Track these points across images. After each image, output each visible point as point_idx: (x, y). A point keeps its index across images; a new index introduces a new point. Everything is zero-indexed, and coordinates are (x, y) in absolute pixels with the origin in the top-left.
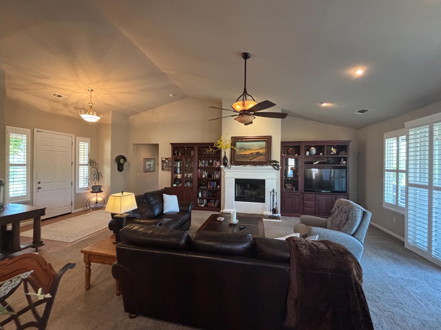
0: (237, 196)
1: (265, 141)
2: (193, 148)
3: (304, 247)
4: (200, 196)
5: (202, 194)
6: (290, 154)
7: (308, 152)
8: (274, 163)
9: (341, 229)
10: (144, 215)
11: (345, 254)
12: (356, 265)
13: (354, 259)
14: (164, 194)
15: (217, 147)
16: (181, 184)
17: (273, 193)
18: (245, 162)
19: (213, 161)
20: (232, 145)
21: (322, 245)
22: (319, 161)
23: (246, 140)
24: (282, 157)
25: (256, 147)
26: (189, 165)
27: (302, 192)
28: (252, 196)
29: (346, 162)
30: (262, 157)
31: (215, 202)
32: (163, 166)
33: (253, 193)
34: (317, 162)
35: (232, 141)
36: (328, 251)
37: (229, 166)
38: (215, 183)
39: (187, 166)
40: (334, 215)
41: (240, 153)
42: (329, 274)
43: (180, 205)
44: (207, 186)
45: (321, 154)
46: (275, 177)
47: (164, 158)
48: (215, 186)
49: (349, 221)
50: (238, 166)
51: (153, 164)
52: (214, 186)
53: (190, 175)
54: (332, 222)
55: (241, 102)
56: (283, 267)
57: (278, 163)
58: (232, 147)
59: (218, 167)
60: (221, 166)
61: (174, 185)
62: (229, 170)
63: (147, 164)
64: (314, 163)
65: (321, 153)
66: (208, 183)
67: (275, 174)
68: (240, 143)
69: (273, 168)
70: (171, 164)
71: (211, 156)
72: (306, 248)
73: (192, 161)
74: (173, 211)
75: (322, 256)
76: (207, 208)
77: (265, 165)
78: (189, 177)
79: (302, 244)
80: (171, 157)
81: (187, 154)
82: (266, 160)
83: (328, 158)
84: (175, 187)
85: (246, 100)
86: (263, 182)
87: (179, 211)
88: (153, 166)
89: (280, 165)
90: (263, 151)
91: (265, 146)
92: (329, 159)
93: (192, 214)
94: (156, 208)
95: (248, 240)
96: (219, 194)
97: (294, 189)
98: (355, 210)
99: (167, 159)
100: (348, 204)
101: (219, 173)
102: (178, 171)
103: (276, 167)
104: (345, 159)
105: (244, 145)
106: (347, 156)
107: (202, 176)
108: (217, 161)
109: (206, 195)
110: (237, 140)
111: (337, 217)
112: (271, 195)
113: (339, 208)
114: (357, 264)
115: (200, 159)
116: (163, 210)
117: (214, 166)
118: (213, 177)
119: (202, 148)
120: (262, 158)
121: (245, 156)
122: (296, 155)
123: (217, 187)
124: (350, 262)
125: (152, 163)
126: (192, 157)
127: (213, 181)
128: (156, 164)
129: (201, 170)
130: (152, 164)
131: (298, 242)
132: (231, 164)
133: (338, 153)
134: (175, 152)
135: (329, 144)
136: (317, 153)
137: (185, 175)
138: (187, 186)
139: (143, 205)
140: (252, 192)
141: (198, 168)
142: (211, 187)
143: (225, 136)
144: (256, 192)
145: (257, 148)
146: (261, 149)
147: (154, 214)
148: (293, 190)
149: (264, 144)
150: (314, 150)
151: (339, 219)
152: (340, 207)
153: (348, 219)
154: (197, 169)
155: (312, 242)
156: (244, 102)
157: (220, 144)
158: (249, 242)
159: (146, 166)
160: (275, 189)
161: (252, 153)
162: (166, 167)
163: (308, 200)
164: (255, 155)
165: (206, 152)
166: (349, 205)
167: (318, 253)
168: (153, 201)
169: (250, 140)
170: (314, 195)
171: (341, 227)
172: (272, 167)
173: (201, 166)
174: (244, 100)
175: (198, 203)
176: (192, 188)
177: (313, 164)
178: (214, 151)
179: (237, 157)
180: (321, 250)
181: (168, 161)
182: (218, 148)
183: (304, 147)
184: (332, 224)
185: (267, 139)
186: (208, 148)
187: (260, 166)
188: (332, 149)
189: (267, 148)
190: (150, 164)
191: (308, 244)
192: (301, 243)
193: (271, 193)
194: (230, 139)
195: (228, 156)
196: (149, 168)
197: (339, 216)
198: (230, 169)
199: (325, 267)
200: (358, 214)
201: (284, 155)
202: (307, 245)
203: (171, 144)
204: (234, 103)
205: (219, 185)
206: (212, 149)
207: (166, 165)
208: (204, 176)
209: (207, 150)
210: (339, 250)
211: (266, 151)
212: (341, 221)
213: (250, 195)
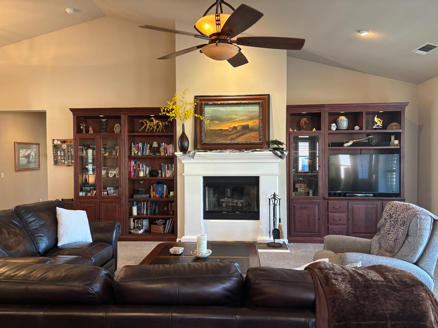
0: (207, 210)
1: (259, 104)
2: (118, 118)
3: (340, 279)
4: (135, 213)
5: (139, 210)
6: (304, 129)
7: (334, 124)
8: (276, 146)
9: (397, 255)
10: (13, 251)
11: (414, 286)
12: (432, 303)
13: (429, 294)
14: (57, 208)
15: (167, 114)
16: (95, 191)
17: (275, 201)
18: (221, 144)
19: (159, 145)
20: (195, 112)
21: (374, 274)
22: (353, 140)
23: (223, 102)
24: (288, 134)
25: (242, 116)
26: (111, 153)
27: (324, 198)
28: (235, 208)
29: (400, 142)
30: (253, 134)
31: (165, 224)
32: (55, 156)
33: (237, 203)
34: (351, 143)
35: (196, 104)
36: (384, 283)
37: (192, 152)
38: (165, 186)
39: (107, 155)
40: (382, 232)
41: (212, 128)
42: (389, 323)
43: (94, 230)
44: (149, 193)
45: (357, 128)
46: (277, 172)
47: (58, 140)
48: (165, 192)
49: (410, 239)
50: (209, 153)
51: (35, 154)
52: (163, 193)
53: (112, 173)
54: (380, 244)
55: (211, 17)
56: (303, 319)
57: (282, 145)
58: (197, 115)
59: (171, 155)
60: (176, 153)
61: (81, 194)
62: (192, 161)
63: (21, 155)
64: (345, 145)
65: (356, 126)
66: (151, 188)
67: (277, 165)
68: (212, 108)
69: (273, 155)
70: (73, 153)
71: (156, 134)
72: (343, 280)
73: (117, 145)
74: (80, 241)
75: (374, 292)
76: (148, 236)
77: (259, 150)
78: (111, 176)
79: (335, 274)
80: (72, 138)
81: (106, 131)
82: (260, 139)
83: (368, 135)
84: (82, 197)
85: (222, 13)
86: (254, 181)
87: (90, 240)
88: (35, 159)
89: (285, 149)
90: (255, 124)
91: (258, 113)
92: (371, 137)
93: (119, 248)
94: (41, 236)
95: (233, 273)
96: (173, 207)
97: (311, 192)
98: (420, 219)
99: (64, 142)
100: (408, 209)
101: (172, 167)
102: (90, 167)
103: (279, 153)
104: (398, 136)
105: (220, 111)
106: (401, 131)
107: (138, 175)
108: (169, 144)
109: (147, 212)
110: (206, 102)
111: (388, 234)
112: (270, 204)
113: (391, 217)
114: (434, 302)
115: (133, 139)
116: (57, 241)
117: (162, 154)
118: (160, 175)
119: (136, 120)
120: (253, 137)
121: (221, 133)
122: (314, 130)
123: (169, 194)
124: (423, 299)
125: (32, 152)
126: (116, 137)
127: (161, 182)
128: (40, 155)
129: (135, 163)
130: (33, 154)
131: (329, 269)
132: (196, 148)
133: (384, 127)
134: (82, 127)
135: (371, 110)
136: (351, 126)
137: (104, 172)
138: (108, 194)
139: (12, 229)
140: (235, 201)
141: (131, 158)
142: (157, 196)
143: (182, 93)
144: (242, 201)
145: (244, 118)
146: (251, 119)
147: (37, 248)
148: (308, 194)
149: (256, 109)
150: (344, 122)
151: (392, 237)
152: (394, 215)
153: (407, 235)
154: (127, 159)
155: (354, 269)
156: (218, 16)
157: (172, 109)
158: (234, 278)
159: (19, 159)
160: (277, 193)
161: (235, 128)
162: (62, 158)
163: (336, 211)
164: (239, 131)
165: (146, 127)
166: (409, 211)
167: (368, 288)
168: (33, 223)
169: (231, 102)
170: (346, 202)
171: (396, 251)
172: (271, 152)
173: (135, 154)
174: (218, 13)
175: (132, 228)
176: (118, 199)
177: (343, 146)
178: (160, 123)
179: (205, 135)
180: (372, 283)
181: (68, 146)
182: (170, 116)
183: (327, 115)
184: (380, 247)
185: (262, 101)
186: (149, 118)
187: (250, 151)
188: (376, 119)
189: (261, 118)
190: (29, 155)
191: (346, 273)
192: (335, 272)
193: (271, 200)
194: (192, 100)
195: (189, 133)
196: (26, 162)
197: (392, 232)
198: (193, 158)
199: (381, 312)
200: (425, 225)
201: (293, 130)
202: (346, 275)
203: (72, 110)
204: (201, 18)
205: (173, 191)
206: (157, 121)
207: (62, 154)
208: (141, 174)
209: (147, 124)
210: (404, 280)
211: (259, 123)
212: (396, 239)
213: (233, 206)
